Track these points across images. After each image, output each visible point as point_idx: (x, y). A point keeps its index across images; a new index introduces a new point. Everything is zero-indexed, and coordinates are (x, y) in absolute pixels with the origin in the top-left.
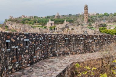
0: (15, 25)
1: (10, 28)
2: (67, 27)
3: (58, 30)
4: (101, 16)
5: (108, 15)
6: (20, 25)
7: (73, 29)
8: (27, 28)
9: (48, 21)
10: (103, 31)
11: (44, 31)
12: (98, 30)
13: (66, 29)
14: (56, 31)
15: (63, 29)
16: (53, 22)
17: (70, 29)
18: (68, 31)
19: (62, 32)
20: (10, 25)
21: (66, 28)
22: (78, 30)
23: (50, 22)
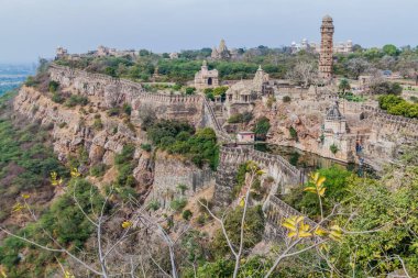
0: (86, 80)
1: (64, 91)
2: (267, 91)
3: (234, 101)
4: (372, 56)
5: (398, 53)
6: (103, 82)
7: (287, 100)
8: (127, 92)
9: (199, 70)
10: (394, 108)
11: (188, 102)
12: (375, 105)
13: (265, 99)
14: (227, 103)
15: (254, 96)
16: (215, 73)
17: (279, 98)
18: (270, 105)
19: (251, 108)
20: (65, 81)
21: (263, 93)
22: (305, 102)
23: (204, 72)
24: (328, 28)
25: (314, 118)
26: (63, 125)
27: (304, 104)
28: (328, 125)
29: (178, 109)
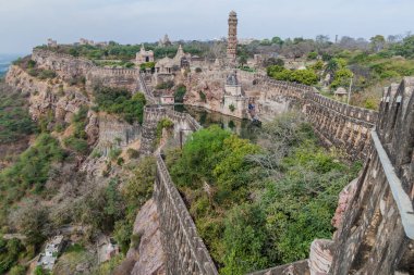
0: (54, 59)
1: (40, 67)
2: (184, 63)
3: (161, 72)
4: (265, 44)
5: (282, 43)
6: (67, 60)
7: (198, 70)
8: (83, 67)
10: (278, 74)
11: (127, 74)
12: (264, 73)
13: (183, 71)
14: (155, 74)
15: (175, 68)
16: (151, 53)
17: (193, 69)
18: (186, 75)
19: (173, 77)
20: (40, 60)
21: (182, 66)
22: (212, 72)
23: (143, 52)
24: (233, 20)
25: (217, 84)
26: (36, 93)
27: (211, 73)
28: (228, 89)
29: (120, 79)
